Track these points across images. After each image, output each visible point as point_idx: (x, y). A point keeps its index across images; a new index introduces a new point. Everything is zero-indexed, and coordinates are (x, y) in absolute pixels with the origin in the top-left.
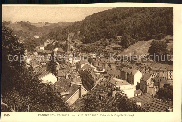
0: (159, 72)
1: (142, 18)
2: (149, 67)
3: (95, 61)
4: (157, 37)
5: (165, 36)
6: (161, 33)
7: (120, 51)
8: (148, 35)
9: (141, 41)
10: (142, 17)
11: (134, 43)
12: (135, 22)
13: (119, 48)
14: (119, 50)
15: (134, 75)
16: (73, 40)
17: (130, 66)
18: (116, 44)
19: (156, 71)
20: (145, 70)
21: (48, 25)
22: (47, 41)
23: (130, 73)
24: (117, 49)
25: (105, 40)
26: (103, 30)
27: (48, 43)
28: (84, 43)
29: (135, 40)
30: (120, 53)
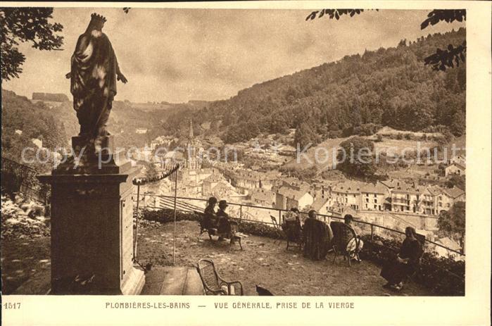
0: (346, 195)
1: (341, 95)
2: (330, 187)
3: (239, 177)
4: (363, 131)
5: (379, 128)
6: (371, 124)
7: (290, 158)
8: (347, 126)
9: (332, 138)
10: (342, 92)
11: (319, 142)
12: (327, 101)
13: (289, 153)
14: (290, 155)
15: (297, 202)
16: (207, 138)
17: (297, 185)
18: (286, 145)
19: (342, 194)
20: (323, 193)
21: (166, 107)
22: (157, 139)
23: (292, 197)
24: (285, 155)
25: (266, 137)
26: (265, 118)
27: (159, 142)
28: (226, 143)
29: (321, 136)
30: (289, 162)
